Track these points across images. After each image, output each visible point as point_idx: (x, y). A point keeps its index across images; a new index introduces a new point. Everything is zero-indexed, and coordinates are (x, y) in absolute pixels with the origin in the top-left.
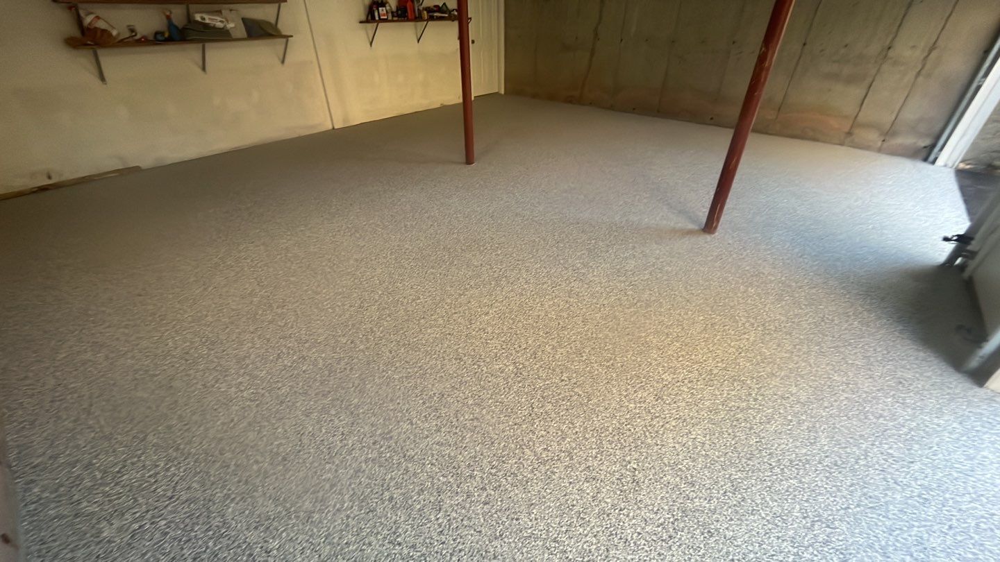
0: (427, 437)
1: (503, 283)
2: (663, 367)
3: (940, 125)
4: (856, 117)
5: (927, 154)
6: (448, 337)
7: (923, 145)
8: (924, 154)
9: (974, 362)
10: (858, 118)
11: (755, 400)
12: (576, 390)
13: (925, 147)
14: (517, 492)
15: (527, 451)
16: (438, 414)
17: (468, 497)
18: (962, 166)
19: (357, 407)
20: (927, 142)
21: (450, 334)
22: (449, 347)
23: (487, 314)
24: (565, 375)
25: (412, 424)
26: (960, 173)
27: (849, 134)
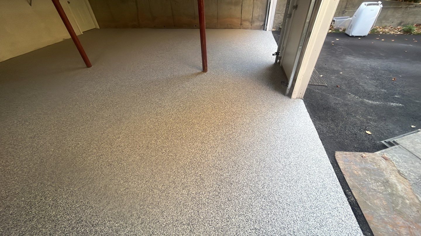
3: (264, 17)
5: (263, 27)
7: (262, 24)
8: (263, 28)
9: (288, 92)
10: (242, 18)
18: (273, 30)
19: (55, 216)
26: (273, 32)
27: (241, 24)
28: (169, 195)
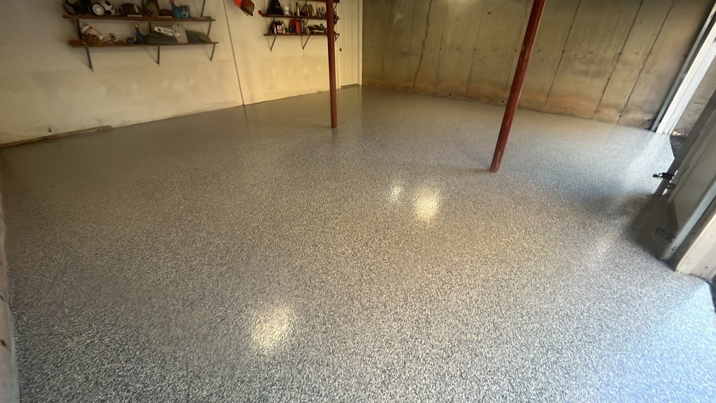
0: (289, 292)
1: (350, 199)
2: (454, 252)
3: (658, 106)
4: (601, 100)
5: (650, 125)
6: (309, 232)
7: (647, 119)
8: (647, 126)
9: (669, 253)
10: (602, 101)
11: (515, 274)
12: (393, 266)
13: (649, 120)
14: (346, 326)
15: (356, 302)
16: (298, 279)
17: (313, 328)
18: (675, 133)
19: (243, 273)
20: (650, 117)
21: (310, 230)
22: (309, 238)
23: (337, 218)
24: (386, 256)
25: (279, 284)
26: (672, 138)
27: (597, 112)
28: (372, 318)
